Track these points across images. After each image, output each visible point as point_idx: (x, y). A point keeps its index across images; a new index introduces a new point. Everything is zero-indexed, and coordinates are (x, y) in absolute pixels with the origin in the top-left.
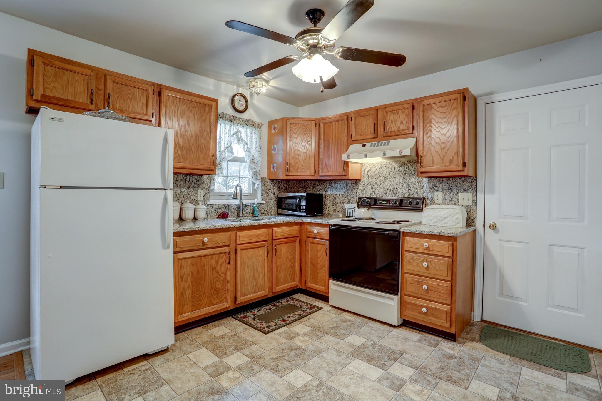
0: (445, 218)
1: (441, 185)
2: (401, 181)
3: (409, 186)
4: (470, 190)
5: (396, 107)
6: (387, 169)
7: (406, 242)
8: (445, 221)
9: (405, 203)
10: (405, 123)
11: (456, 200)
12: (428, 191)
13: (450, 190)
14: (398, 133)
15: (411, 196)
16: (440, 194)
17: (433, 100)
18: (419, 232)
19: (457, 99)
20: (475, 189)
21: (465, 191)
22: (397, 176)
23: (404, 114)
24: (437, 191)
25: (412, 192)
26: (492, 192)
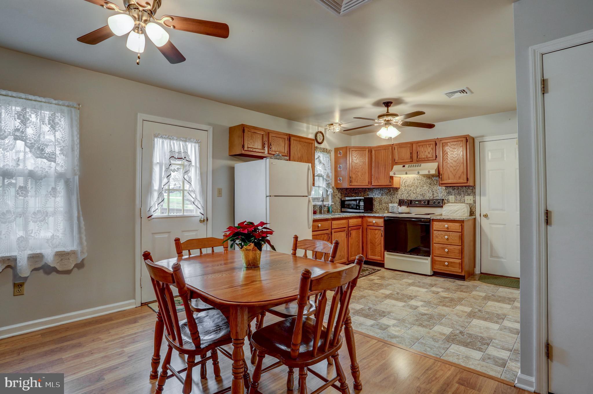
0: (457, 211)
1: (454, 191)
2: (427, 189)
3: (433, 191)
4: (472, 194)
5: (425, 143)
6: (418, 181)
7: (434, 225)
8: (457, 213)
9: (431, 203)
10: (431, 154)
11: (463, 200)
12: (445, 195)
13: (459, 194)
14: (426, 159)
15: (434, 198)
16: (453, 196)
17: (449, 141)
18: (442, 219)
19: (462, 141)
20: (474, 194)
21: (469, 195)
22: (425, 185)
23: (430, 148)
24: (451, 195)
25: (435, 196)
26: (485, 195)
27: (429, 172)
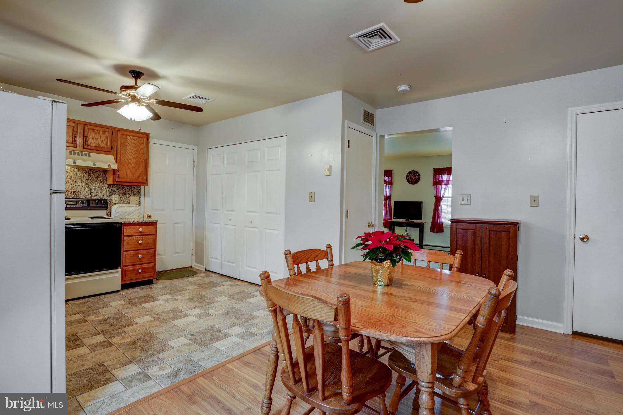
0: (132, 213)
1: (118, 191)
2: (83, 185)
3: (91, 189)
4: (137, 194)
5: (98, 128)
6: (68, 174)
7: (125, 230)
8: (132, 215)
9: (92, 204)
10: (105, 143)
11: (128, 201)
12: (107, 194)
13: (124, 194)
14: (99, 149)
15: (93, 198)
16: (117, 196)
17: (129, 134)
18: (136, 222)
19: (144, 138)
20: (139, 194)
21: (134, 195)
22: (79, 181)
23: (105, 136)
24: (115, 194)
25: (93, 195)
26: (148, 196)
27: (94, 164)
